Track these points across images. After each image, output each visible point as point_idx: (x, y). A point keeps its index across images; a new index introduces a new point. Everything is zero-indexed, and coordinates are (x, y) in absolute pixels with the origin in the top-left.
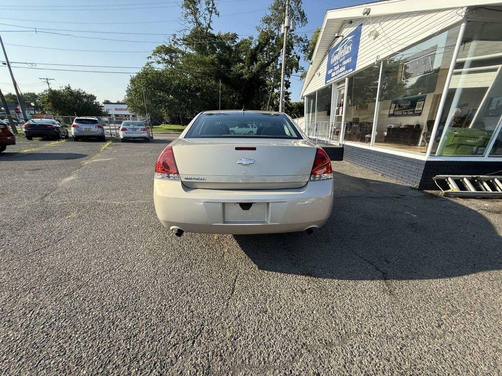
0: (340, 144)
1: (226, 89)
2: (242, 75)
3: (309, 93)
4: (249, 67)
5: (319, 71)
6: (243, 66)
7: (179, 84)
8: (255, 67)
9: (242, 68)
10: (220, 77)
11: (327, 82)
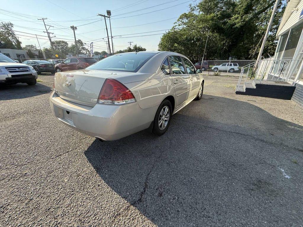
0: (294, 83)
1: (219, 37)
2: (235, 24)
3: (285, 31)
4: (242, 17)
5: (298, 6)
6: (238, 17)
7: (187, 38)
8: (250, 16)
9: (236, 19)
10: (215, 29)
11: (302, 16)
